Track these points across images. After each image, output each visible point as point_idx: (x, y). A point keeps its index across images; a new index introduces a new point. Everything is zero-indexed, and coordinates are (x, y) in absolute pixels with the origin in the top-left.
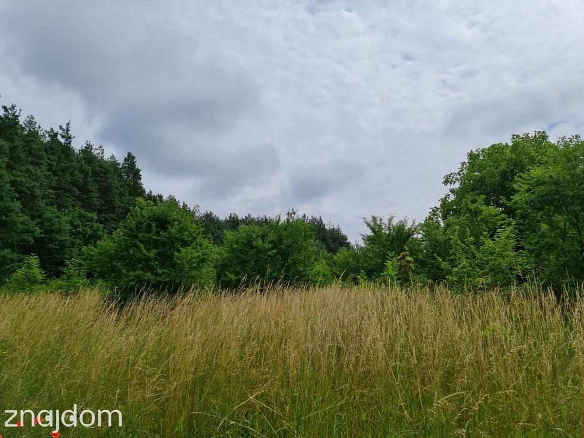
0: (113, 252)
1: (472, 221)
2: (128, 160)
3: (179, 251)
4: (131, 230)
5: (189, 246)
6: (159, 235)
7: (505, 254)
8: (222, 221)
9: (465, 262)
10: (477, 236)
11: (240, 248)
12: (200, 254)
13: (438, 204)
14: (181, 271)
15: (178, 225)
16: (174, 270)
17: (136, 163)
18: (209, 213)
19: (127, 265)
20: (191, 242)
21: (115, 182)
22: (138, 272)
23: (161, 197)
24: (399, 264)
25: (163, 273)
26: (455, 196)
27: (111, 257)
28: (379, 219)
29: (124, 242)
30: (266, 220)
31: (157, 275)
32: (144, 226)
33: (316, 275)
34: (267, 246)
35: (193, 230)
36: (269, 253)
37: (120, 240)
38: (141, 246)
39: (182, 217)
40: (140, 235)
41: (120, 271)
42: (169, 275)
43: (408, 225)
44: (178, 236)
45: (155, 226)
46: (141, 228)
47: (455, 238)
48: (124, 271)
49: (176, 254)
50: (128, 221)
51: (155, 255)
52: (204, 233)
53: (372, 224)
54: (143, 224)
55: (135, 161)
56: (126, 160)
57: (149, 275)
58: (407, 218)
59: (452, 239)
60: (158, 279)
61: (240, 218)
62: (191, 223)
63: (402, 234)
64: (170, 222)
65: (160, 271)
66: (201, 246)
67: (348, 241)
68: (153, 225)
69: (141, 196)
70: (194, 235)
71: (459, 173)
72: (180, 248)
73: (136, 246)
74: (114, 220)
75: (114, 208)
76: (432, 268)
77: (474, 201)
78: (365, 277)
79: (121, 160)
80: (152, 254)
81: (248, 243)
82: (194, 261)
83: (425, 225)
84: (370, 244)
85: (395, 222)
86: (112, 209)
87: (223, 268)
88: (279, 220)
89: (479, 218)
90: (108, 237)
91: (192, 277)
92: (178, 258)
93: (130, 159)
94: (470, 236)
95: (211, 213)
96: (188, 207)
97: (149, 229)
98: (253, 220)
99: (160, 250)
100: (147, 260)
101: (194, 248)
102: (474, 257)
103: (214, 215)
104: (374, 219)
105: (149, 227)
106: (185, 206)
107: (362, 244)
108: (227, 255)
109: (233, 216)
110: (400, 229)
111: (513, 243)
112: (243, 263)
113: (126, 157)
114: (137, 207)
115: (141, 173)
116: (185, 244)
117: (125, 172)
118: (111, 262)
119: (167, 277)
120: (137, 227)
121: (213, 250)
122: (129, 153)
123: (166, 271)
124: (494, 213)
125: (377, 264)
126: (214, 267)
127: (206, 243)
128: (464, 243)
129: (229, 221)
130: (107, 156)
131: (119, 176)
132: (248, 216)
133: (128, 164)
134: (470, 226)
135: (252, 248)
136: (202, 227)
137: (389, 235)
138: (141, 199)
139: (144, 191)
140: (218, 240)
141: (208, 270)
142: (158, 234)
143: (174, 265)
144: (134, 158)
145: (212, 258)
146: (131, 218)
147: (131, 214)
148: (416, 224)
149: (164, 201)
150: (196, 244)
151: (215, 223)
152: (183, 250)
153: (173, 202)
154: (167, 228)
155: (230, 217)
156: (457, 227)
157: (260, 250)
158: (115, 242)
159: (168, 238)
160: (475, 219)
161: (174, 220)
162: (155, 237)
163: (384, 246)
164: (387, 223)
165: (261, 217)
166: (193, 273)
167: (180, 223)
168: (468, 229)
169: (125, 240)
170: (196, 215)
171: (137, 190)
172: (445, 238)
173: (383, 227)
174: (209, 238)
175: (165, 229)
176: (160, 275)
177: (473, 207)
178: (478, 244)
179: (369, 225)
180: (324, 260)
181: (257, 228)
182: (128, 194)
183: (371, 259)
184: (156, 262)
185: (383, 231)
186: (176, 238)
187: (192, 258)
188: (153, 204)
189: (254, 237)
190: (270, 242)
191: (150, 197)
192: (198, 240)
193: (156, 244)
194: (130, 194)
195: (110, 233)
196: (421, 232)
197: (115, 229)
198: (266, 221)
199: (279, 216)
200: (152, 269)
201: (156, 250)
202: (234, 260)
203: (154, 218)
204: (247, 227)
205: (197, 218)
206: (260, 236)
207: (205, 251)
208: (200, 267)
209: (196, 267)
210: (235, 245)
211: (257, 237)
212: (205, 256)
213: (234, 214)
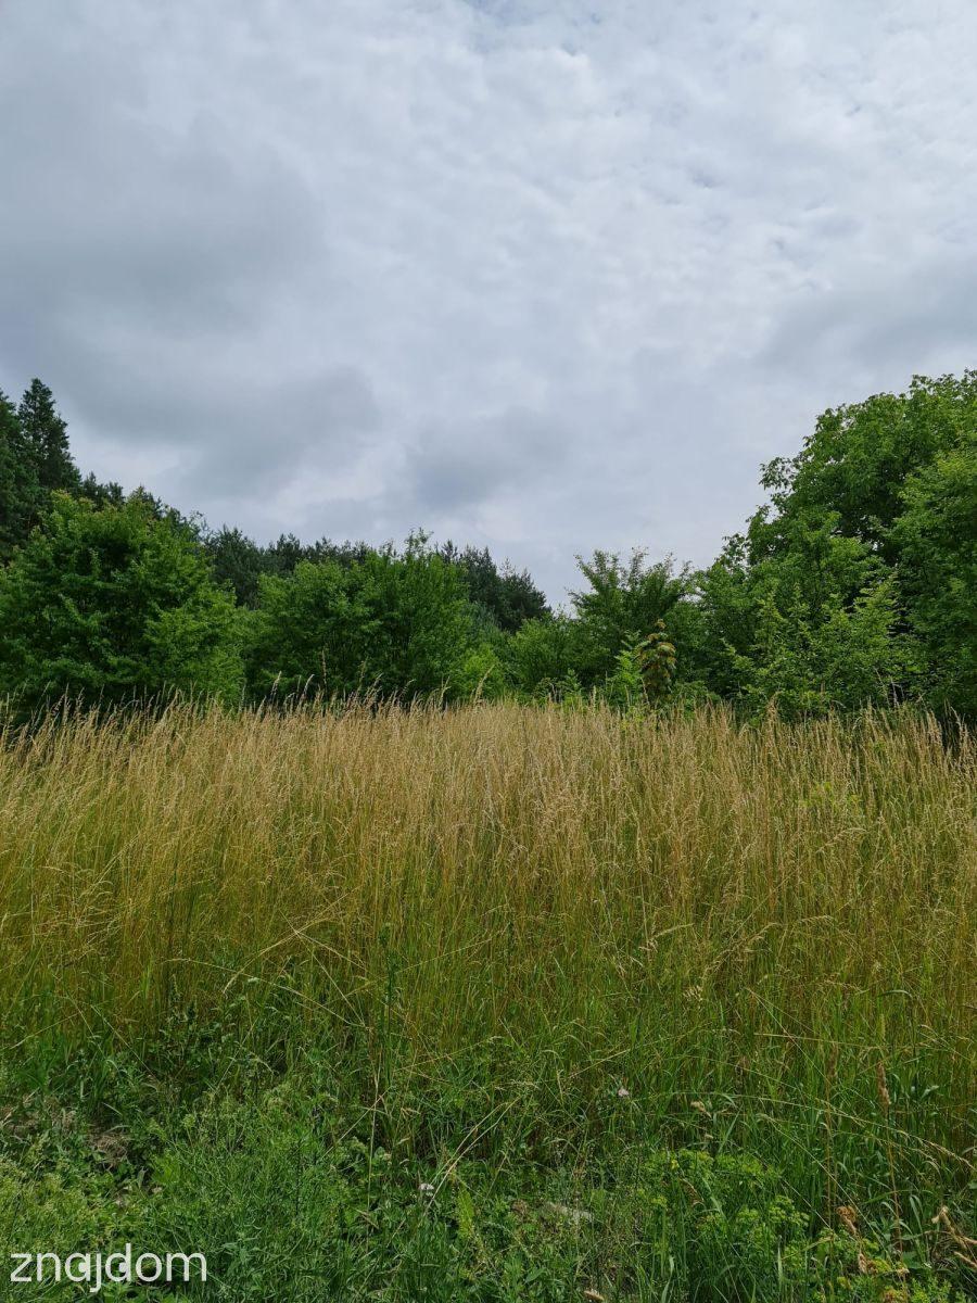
1: (807, 568)
2: (34, 398)
3: (156, 617)
4: (43, 564)
5: (179, 607)
6: (111, 580)
7: (870, 641)
8: (262, 551)
9: (783, 656)
10: (815, 602)
11: (297, 616)
12: (206, 624)
13: (744, 531)
14: (161, 661)
15: (152, 557)
16: (146, 659)
18: (231, 531)
19: (35, 644)
20: (185, 598)
22: (62, 661)
23: (117, 490)
24: (644, 656)
25: (121, 665)
26: (781, 512)
28: (611, 560)
29: (26, 592)
30: (364, 552)
31: (107, 668)
32: (73, 558)
33: (469, 678)
34: (361, 610)
35: (189, 571)
36: (364, 627)
37: (16, 588)
38: (69, 602)
39: (162, 538)
40: (65, 577)
41: (19, 658)
42: (135, 670)
43: (674, 575)
44: (153, 582)
45: (100, 556)
46: (67, 562)
47: (767, 604)
48: (30, 659)
49: (150, 622)
50: (36, 543)
51: (102, 624)
52: (216, 577)
53: (594, 569)
54: (69, 552)
55: (51, 400)
56: (29, 397)
57: (87, 669)
58: (672, 559)
59: (761, 606)
60: (110, 678)
61: (303, 545)
62: (184, 553)
63: (659, 593)
64: (133, 551)
65: (113, 660)
66: (207, 606)
67: (546, 605)
68: (95, 555)
69: (71, 485)
70: (192, 582)
71: (795, 460)
72: (158, 609)
73: (57, 601)
74: (7, 540)
76: (721, 667)
77: (816, 525)
78: (576, 685)
80: (94, 621)
81: (317, 605)
82: (191, 639)
83: (708, 575)
84: (588, 614)
85: (646, 567)
87: (258, 659)
88: (391, 552)
89: (823, 563)
92: (154, 633)
93: (40, 395)
94: (801, 600)
95: (236, 531)
96: (182, 515)
97: (84, 565)
98: (332, 553)
99: (114, 612)
100: (84, 635)
101: (192, 612)
102: (806, 647)
103: (242, 538)
104: (600, 558)
105: (85, 560)
106: (173, 514)
107: (572, 613)
108: (269, 629)
109: (288, 540)
110: (656, 582)
111: (890, 618)
112: (305, 646)
113: (30, 389)
114: (56, 513)
115: (67, 431)
116: (170, 601)
117: (28, 427)
119: (128, 675)
120: (57, 559)
121: (236, 617)
122: (37, 382)
123: (128, 660)
124: (855, 552)
125: (601, 658)
126: (241, 655)
127: (219, 599)
128: (785, 615)
129: (278, 553)
131: (15, 434)
132: (321, 542)
133: (35, 408)
134: (803, 580)
135: (327, 614)
136: (208, 564)
137: (629, 596)
138: (65, 494)
139: (76, 475)
140: (246, 594)
141: (226, 662)
142: (106, 575)
143: (146, 648)
144: (48, 393)
145: (234, 634)
146: (43, 537)
147: (43, 527)
148: (691, 572)
149: (125, 501)
150: (196, 603)
151: (245, 557)
152: (164, 615)
153: (144, 502)
154: (127, 564)
155: (281, 543)
156: (776, 582)
157: (344, 622)
158: (4, 593)
159: (133, 586)
160: (815, 563)
161: (144, 546)
162: (99, 584)
163: (619, 620)
164: (628, 567)
165: (353, 545)
166: (191, 666)
167: (159, 553)
168: (797, 587)
169: (29, 589)
170: (201, 534)
171: (58, 472)
172: (749, 604)
173: (620, 576)
174: (227, 590)
175: (124, 566)
176: (114, 670)
177: (812, 537)
178: (816, 619)
179: (588, 572)
180: (489, 646)
181: (336, 570)
182: (36, 480)
183: (590, 646)
184: (105, 640)
185: (619, 587)
186: (149, 588)
187: (186, 632)
188: (92, 504)
189: (330, 589)
190: (368, 604)
191: (91, 491)
192: (201, 593)
193: (104, 600)
194: (43, 480)
196: (698, 589)
198: (363, 555)
199: (390, 545)
200: (96, 657)
201: (104, 612)
202: (284, 640)
203: (96, 539)
204: (314, 567)
205: (203, 543)
206: (344, 589)
207: (218, 619)
208: (206, 654)
209: (196, 652)
210: (287, 608)
211: (337, 591)
212: (217, 630)
213: (291, 536)
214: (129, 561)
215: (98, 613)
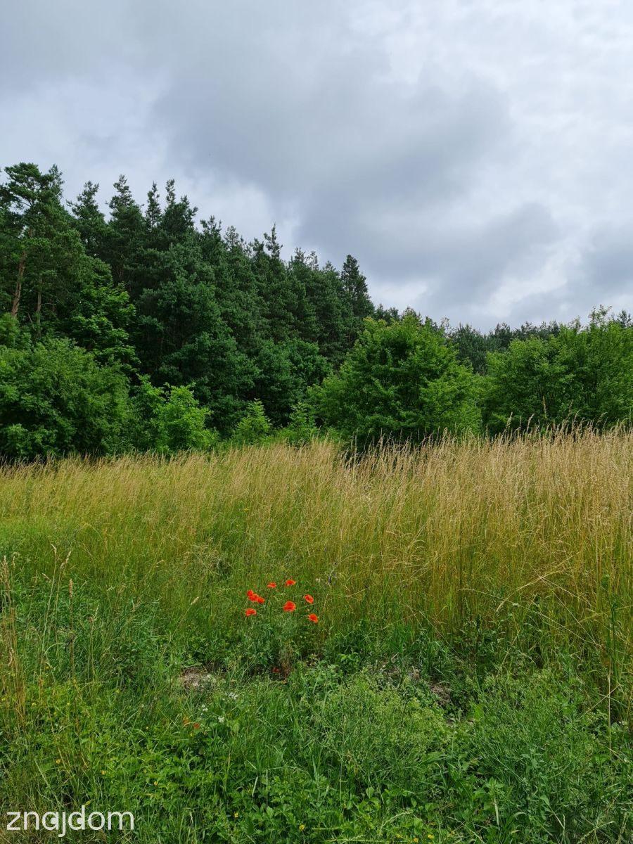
0: (343, 392)
2: (348, 266)
3: (426, 386)
4: (362, 361)
5: (439, 378)
6: (398, 366)
8: (485, 336)
11: (514, 376)
12: (456, 387)
14: (431, 412)
15: (421, 349)
16: (421, 412)
17: (359, 269)
18: (465, 327)
19: (361, 407)
20: (442, 372)
21: (335, 299)
22: (376, 416)
23: (395, 312)
25: (409, 416)
27: (341, 399)
29: (354, 378)
30: (556, 328)
31: (400, 418)
32: (377, 355)
34: (559, 368)
35: (443, 355)
36: (562, 380)
37: (349, 376)
38: (377, 381)
39: (426, 337)
40: (374, 367)
41: (353, 416)
42: (416, 419)
44: (422, 364)
45: (392, 353)
46: (374, 358)
48: (359, 416)
49: (422, 389)
50: (357, 349)
51: (395, 392)
52: (459, 357)
54: (375, 352)
55: (357, 266)
56: (346, 266)
57: (390, 420)
60: (402, 424)
61: (514, 330)
62: (440, 345)
64: (410, 347)
65: (403, 414)
66: (455, 376)
68: (389, 352)
69: (370, 313)
70: (445, 362)
72: (426, 381)
73: (370, 382)
74: (340, 350)
75: (337, 333)
79: (339, 268)
80: (391, 391)
81: (527, 367)
82: (447, 397)
86: (335, 336)
87: (490, 406)
88: (578, 325)
90: (334, 374)
91: (448, 420)
92: (426, 395)
93: (351, 264)
95: (468, 326)
96: (434, 322)
97: (383, 360)
98: (534, 331)
99: (401, 385)
100: (386, 400)
101: (446, 380)
103: (472, 330)
105: (384, 355)
106: (429, 321)
108: (495, 387)
112: (521, 396)
113: (346, 262)
114: (366, 330)
115: (366, 282)
116: (433, 375)
117: (346, 284)
118: (342, 405)
119: (413, 421)
120: (369, 357)
121: (474, 381)
122: (349, 256)
123: (411, 413)
126: (478, 405)
127: (462, 371)
129: (496, 336)
130: (321, 266)
131: (340, 289)
132: (525, 326)
133: (349, 272)
135: (535, 374)
136: (456, 348)
138: (369, 319)
139: (372, 308)
140: (479, 365)
141: (469, 411)
142: (396, 364)
143: (421, 405)
144: (355, 262)
145: (473, 392)
146: (361, 346)
147: (360, 340)
149: (400, 317)
150: (449, 375)
151: (474, 342)
152: (430, 384)
153: (412, 317)
154: (407, 356)
155: (497, 330)
157: (547, 377)
158: (343, 379)
159: (410, 369)
161: (416, 343)
162: (392, 369)
165: (548, 324)
166: (448, 414)
167: (425, 347)
169: (356, 376)
170: (446, 332)
171: (363, 307)
174: (467, 365)
175: (405, 357)
181: (539, 344)
182: (352, 313)
184: (398, 402)
186: (420, 368)
187: (444, 393)
188: (385, 323)
189: (535, 357)
190: (564, 363)
191: (381, 315)
192: (451, 369)
193: (395, 378)
194: (356, 313)
195: (337, 367)
197: (342, 361)
198: (556, 331)
199: (577, 321)
200: (393, 412)
201: (396, 385)
202: (506, 393)
203: (389, 343)
204: (523, 342)
205: (447, 337)
206: (545, 355)
207: (463, 383)
208: (457, 406)
209: (452, 406)
210: (506, 372)
211: (540, 357)
212: (463, 390)
213: (504, 324)
214: (408, 354)
215: (393, 387)
